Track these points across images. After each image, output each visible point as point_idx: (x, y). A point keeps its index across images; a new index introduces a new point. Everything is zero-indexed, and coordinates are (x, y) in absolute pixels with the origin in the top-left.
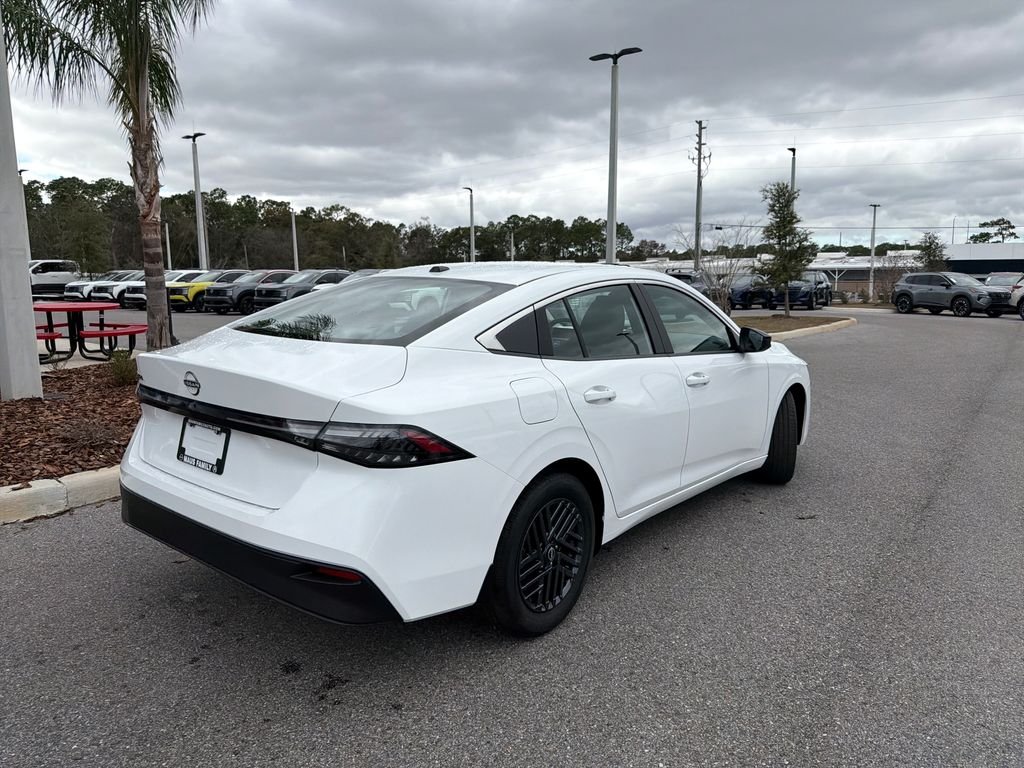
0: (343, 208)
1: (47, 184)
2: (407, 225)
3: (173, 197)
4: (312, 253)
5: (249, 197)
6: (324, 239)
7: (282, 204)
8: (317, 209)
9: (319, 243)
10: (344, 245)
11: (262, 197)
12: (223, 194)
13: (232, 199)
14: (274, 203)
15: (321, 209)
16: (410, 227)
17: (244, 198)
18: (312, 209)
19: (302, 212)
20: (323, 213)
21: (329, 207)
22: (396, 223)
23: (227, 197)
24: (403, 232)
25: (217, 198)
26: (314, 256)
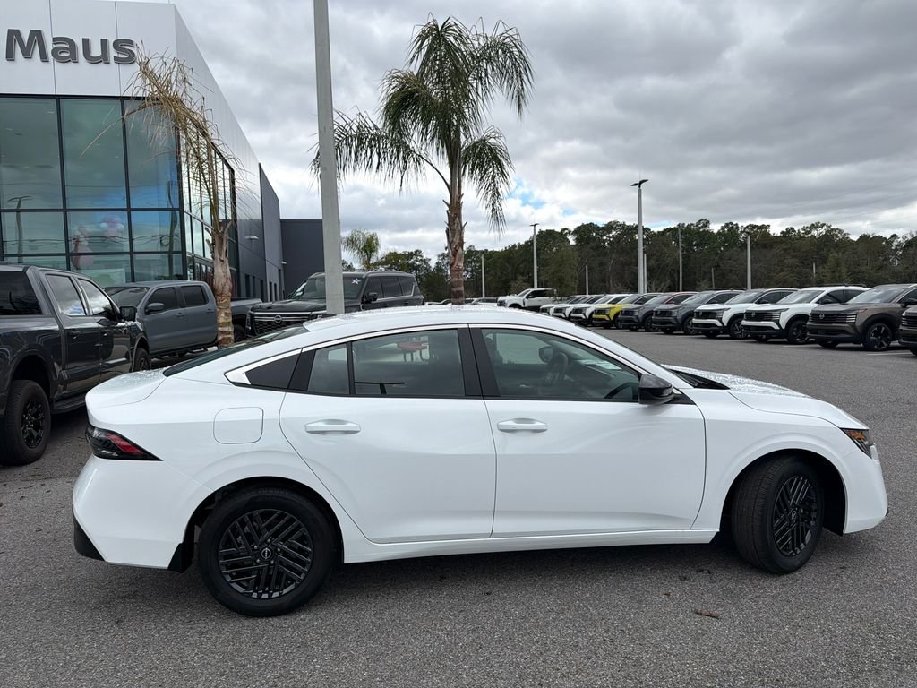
0: (824, 224)
1: (572, 230)
2: (900, 236)
3: (665, 230)
4: (782, 271)
5: (731, 223)
6: (793, 257)
7: (763, 226)
8: (796, 229)
9: (789, 261)
10: (815, 262)
11: (743, 224)
12: (707, 223)
13: (715, 228)
14: (755, 227)
15: (800, 227)
16: (904, 237)
17: (727, 225)
18: (792, 228)
19: (782, 232)
20: (802, 232)
21: (809, 226)
22: (887, 234)
23: (711, 226)
24: (895, 243)
25: (702, 227)
26: (782, 274)
